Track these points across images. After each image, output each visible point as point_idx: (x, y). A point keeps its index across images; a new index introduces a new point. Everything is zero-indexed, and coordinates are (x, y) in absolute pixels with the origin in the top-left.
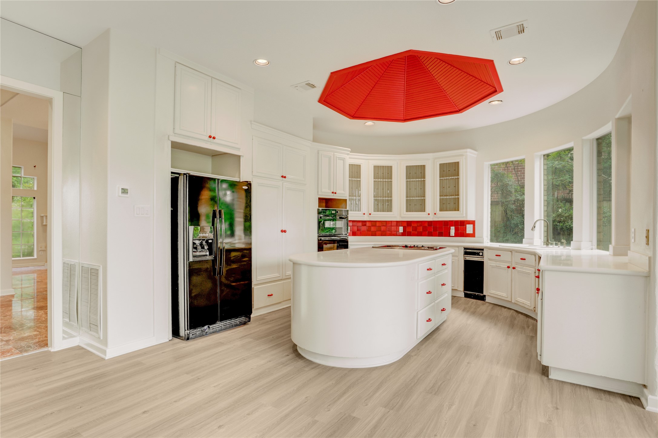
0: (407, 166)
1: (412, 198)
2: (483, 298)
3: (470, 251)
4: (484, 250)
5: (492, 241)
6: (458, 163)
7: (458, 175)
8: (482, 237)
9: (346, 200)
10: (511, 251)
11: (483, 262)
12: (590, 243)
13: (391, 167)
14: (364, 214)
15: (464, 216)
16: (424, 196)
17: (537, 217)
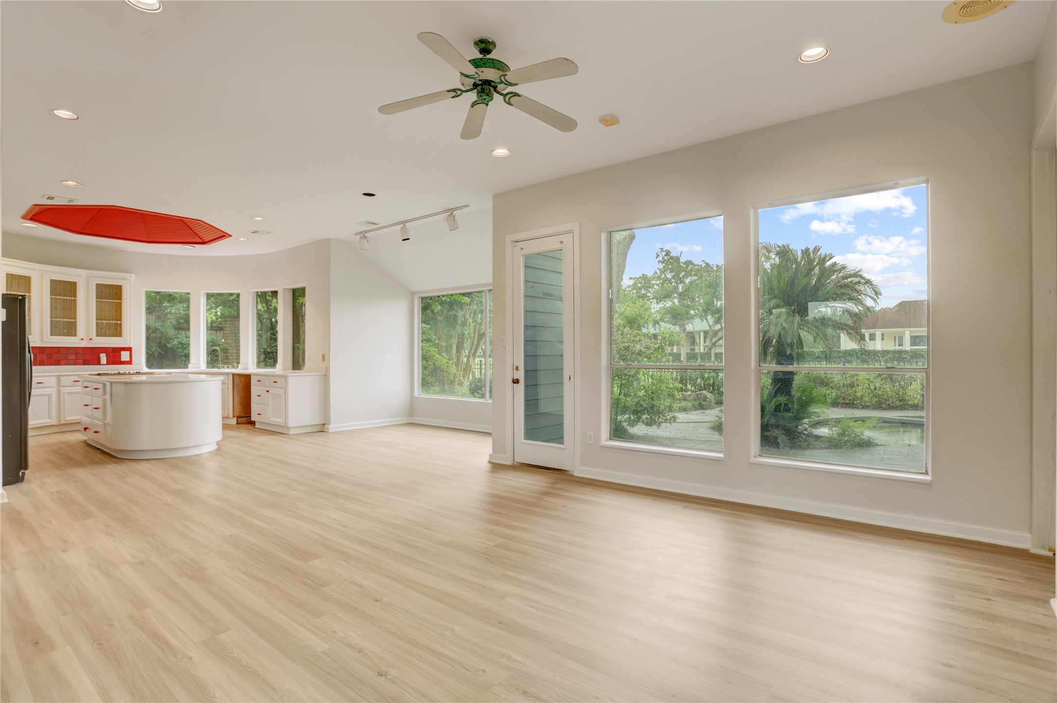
0: (51, 281)
1: (58, 319)
6: (120, 287)
7: (120, 299)
8: (138, 363)
13: (30, 277)
15: (124, 342)
16: (75, 318)
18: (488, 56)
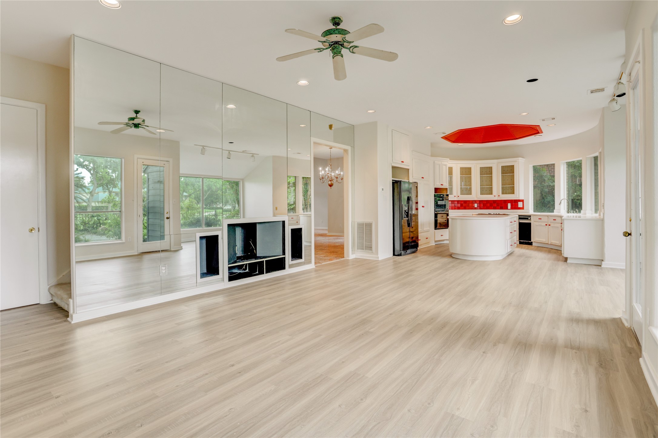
0: (480, 168)
1: (484, 187)
2: (531, 244)
3: (522, 217)
4: (531, 216)
5: (534, 211)
6: (513, 166)
7: (513, 173)
8: (528, 209)
9: (447, 189)
10: (548, 216)
11: (531, 223)
12: (591, 211)
13: (471, 168)
14: (455, 196)
15: (518, 197)
16: (492, 185)
17: (562, 197)
18: (338, 27)
